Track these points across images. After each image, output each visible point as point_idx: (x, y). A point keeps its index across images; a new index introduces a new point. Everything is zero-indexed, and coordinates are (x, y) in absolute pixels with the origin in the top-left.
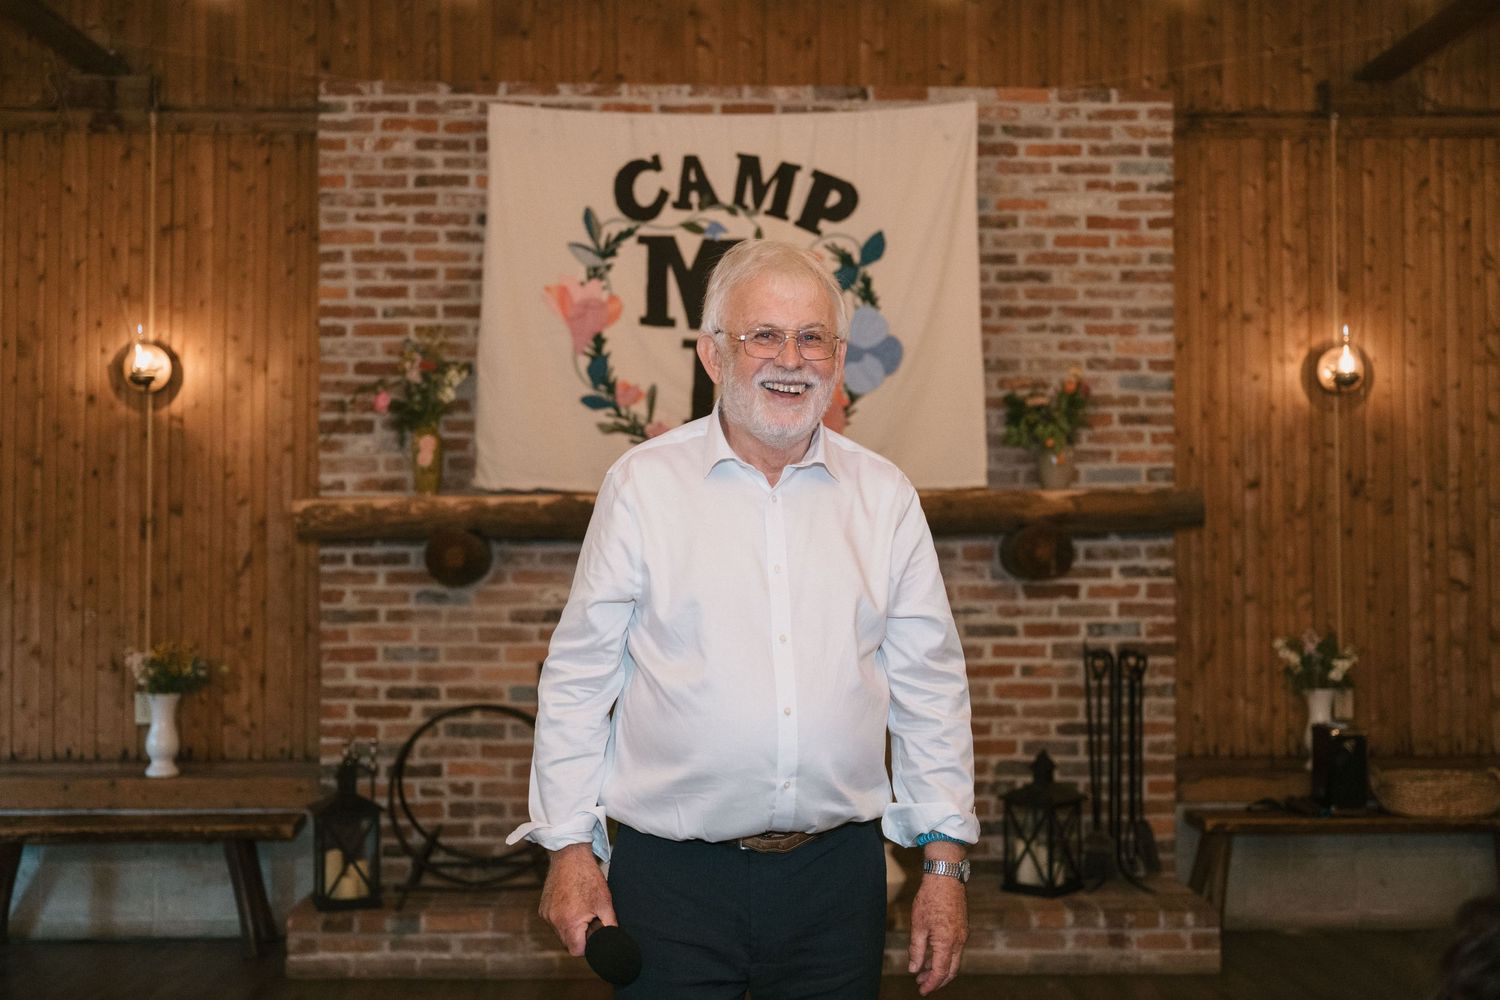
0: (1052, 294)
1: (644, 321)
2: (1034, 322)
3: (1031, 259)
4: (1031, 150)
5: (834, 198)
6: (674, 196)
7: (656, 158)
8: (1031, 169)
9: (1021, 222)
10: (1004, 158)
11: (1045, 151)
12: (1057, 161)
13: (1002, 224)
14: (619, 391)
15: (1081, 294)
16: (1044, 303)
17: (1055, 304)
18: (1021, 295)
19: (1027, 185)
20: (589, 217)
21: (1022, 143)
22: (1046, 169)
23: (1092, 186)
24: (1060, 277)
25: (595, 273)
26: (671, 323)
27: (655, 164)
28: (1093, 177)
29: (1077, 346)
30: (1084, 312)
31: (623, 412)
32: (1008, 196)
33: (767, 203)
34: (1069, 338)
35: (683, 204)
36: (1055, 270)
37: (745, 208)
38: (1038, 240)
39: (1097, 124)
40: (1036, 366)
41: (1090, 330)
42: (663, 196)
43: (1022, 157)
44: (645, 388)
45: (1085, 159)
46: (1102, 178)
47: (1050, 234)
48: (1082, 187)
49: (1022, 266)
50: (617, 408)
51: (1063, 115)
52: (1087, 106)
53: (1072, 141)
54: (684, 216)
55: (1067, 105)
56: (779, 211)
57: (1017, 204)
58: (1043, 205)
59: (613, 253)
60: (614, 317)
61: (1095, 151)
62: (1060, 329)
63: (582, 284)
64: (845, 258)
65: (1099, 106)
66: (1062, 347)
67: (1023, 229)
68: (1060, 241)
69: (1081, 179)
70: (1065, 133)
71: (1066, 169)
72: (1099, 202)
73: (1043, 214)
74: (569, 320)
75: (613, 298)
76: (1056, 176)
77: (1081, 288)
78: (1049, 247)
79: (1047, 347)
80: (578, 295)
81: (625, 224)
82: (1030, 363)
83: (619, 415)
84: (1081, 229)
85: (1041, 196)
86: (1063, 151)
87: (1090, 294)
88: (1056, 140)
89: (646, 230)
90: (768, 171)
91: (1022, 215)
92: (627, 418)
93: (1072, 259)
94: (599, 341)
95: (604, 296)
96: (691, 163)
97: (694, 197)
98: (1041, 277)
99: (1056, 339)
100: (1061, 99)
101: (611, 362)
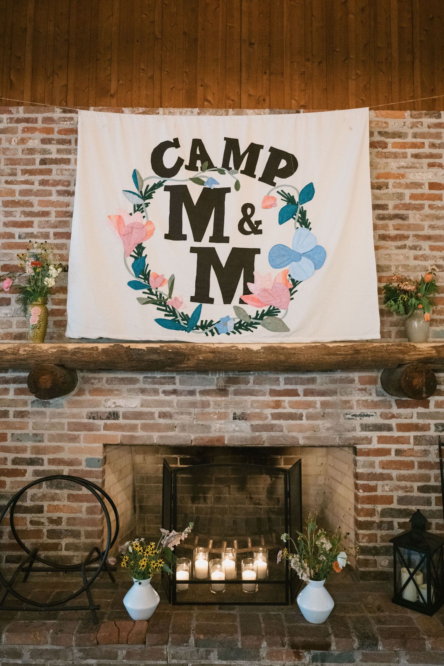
0: (409, 227)
1: (167, 237)
2: (400, 243)
3: (396, 207)
4: (395, 145)
5: (283, 164)
6: (187, 162)
7: (176, 140)
8: (395, 156)
9: (390, 186)
10: (380, 150)
11: (404, 146)
12: (410, 151)
13: (379, 188)
14: (151, 279)
15: (426, 227)
16: (406, 233)
17: (411, 233)
18: (391, 228)
19: (393, 165)
20: (135, 175)
21: (390, 141)
22: (405, 156)
23: (431, 165)
24: (414, 217)
25: (138, 208)
26: (184, 238)
27: (176, 144)
28: (432, 161)
29: (425, 258)
30: (428, 238)
31: (154, 291)
32: (382, 171)
33: (243, 167)
34: (420, 253)
35: (192, 167)
36: (410, 213)
37: (229, 169)
38: (400, 196)
39: (432, 130)
40: (400, 268)
41: (432, 248)
42: (180, 161)
43: (390, 149)
44: (168, 277)
45: (427, 150)
46: (437, 161)
47: (408, 192)
48: (425, 166)
49: (391, 211)
50: (150, 290)
51: (413, 125)
52: (427, 121)
53: (419, 140)
54: (193, 174)
55: (415, 120)
56: (250, 171)
57: (388, 175)
58: (403, 176)
59: (150, 197)
60: (150, 234)
61: (433, 146)
62: (414, 248)
63: (131, 214)
64: (290, 199)
65: (434, 120)
66: (416, 258)
67: (391, 190)
68: (413, 197)
69: (426, 161)
70: (415, 136)
71: (416, 156)
72: (436, 174)
73: (403, 181)
74: (123, 236)
75: (149, 223)
76: (410, 160)
77: (426, 224)
78: (407, 200)
79: (407, 258)
80: (128, 220)
81: (157, 179)
82: (397, 267)
83: (152, 293)
84: (426, 190)
85: (402, 171)
86: (414, 146)
87: (432, 227)
88: (410, 139)
89: (170, 182)
90: (243, 148)
91: (391, 182)
92: (156, 295)
93: (420, 207)
94: (140, 248)
95: (144, 221)
96: (197, 143)
97: (199, 164)
98: (403, 218)
99: (412, 253)
100: (412, 116)
101: (147, 261)
